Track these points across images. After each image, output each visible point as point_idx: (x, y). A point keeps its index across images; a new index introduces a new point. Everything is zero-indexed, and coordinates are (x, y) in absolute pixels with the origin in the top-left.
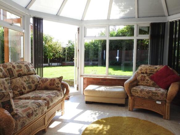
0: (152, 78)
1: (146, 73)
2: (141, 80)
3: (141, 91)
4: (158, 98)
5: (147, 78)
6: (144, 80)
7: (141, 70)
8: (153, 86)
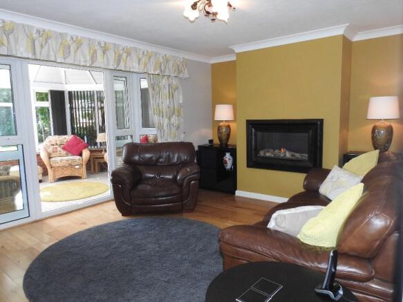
0: (64, 149)
1: (57, 144)
2: (53, 152)
3: (61, 161)
4: (76, 163)
5: (59, 149)
6: (56, 152)
7: (50, 141)
8: (67, 155)
